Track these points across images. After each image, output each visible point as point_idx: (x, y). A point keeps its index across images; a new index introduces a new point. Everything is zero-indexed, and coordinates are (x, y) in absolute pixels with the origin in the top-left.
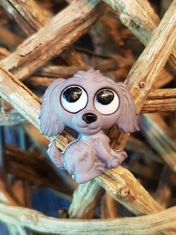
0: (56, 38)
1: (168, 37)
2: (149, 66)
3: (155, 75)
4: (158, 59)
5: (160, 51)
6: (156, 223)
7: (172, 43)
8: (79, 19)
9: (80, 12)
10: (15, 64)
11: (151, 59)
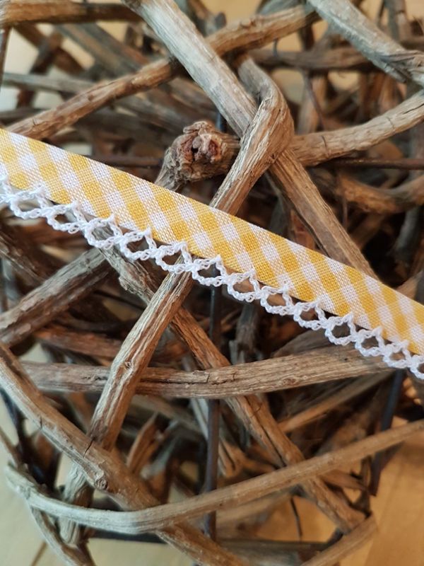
0: (58, 295)
1: (157, 314)
2: (135, 345)
3: (141, 355)
4: (145, 338)
5: (149, 328)
6: (139, 523)
7: (163, 320)
8: (85, 273)
9: (87, 266)
10: (14, 320)
11: (137, 336)
